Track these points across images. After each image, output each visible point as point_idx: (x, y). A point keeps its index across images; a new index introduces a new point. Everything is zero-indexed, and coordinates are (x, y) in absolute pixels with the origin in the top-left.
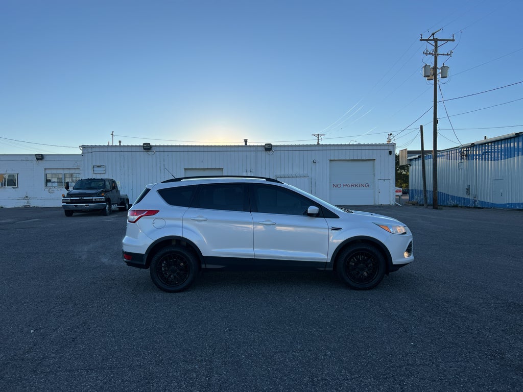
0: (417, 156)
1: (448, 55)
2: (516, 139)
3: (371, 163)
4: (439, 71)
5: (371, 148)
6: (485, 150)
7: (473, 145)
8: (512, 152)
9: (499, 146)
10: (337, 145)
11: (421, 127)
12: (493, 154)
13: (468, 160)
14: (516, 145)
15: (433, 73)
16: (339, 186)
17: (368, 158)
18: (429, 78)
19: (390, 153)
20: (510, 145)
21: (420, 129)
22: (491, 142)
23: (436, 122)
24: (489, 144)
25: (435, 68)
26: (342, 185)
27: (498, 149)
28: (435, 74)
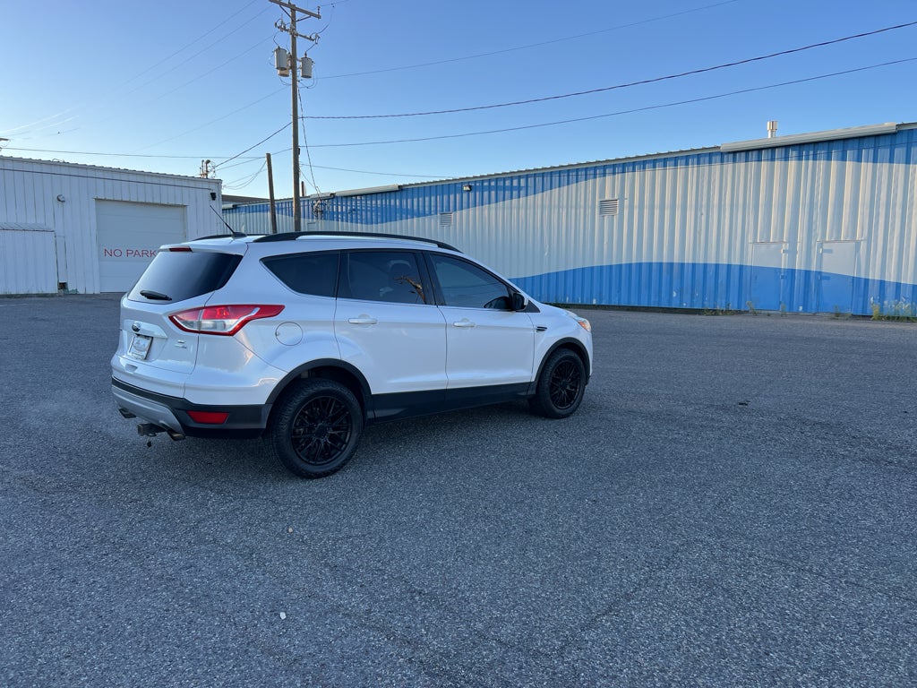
0: (230, 205)
1: (310, 39)
2: (398, 194)
3: (178, 211)
4: (299, 64)
5: (178, 183)
6: (352, 206)
7: (333, 196)
8: (393, 214)
9: (374, 202)
10: (110, 170)
11: (269, 156)
12: (364, 213)
13: (325, 219)
14: (398, 203)
15: (291, 65)
16: (118, 253)
17: (173, 203)
18: (283, 72)
19: (213, 196)
20: (390, 202)
21: (266, 159)
22: (361, 195)
23: (297, 151)
24: (358, 198)
25: (293, 57)
26: (125, 253)
27: (372, 207)
28: (293, 68)
